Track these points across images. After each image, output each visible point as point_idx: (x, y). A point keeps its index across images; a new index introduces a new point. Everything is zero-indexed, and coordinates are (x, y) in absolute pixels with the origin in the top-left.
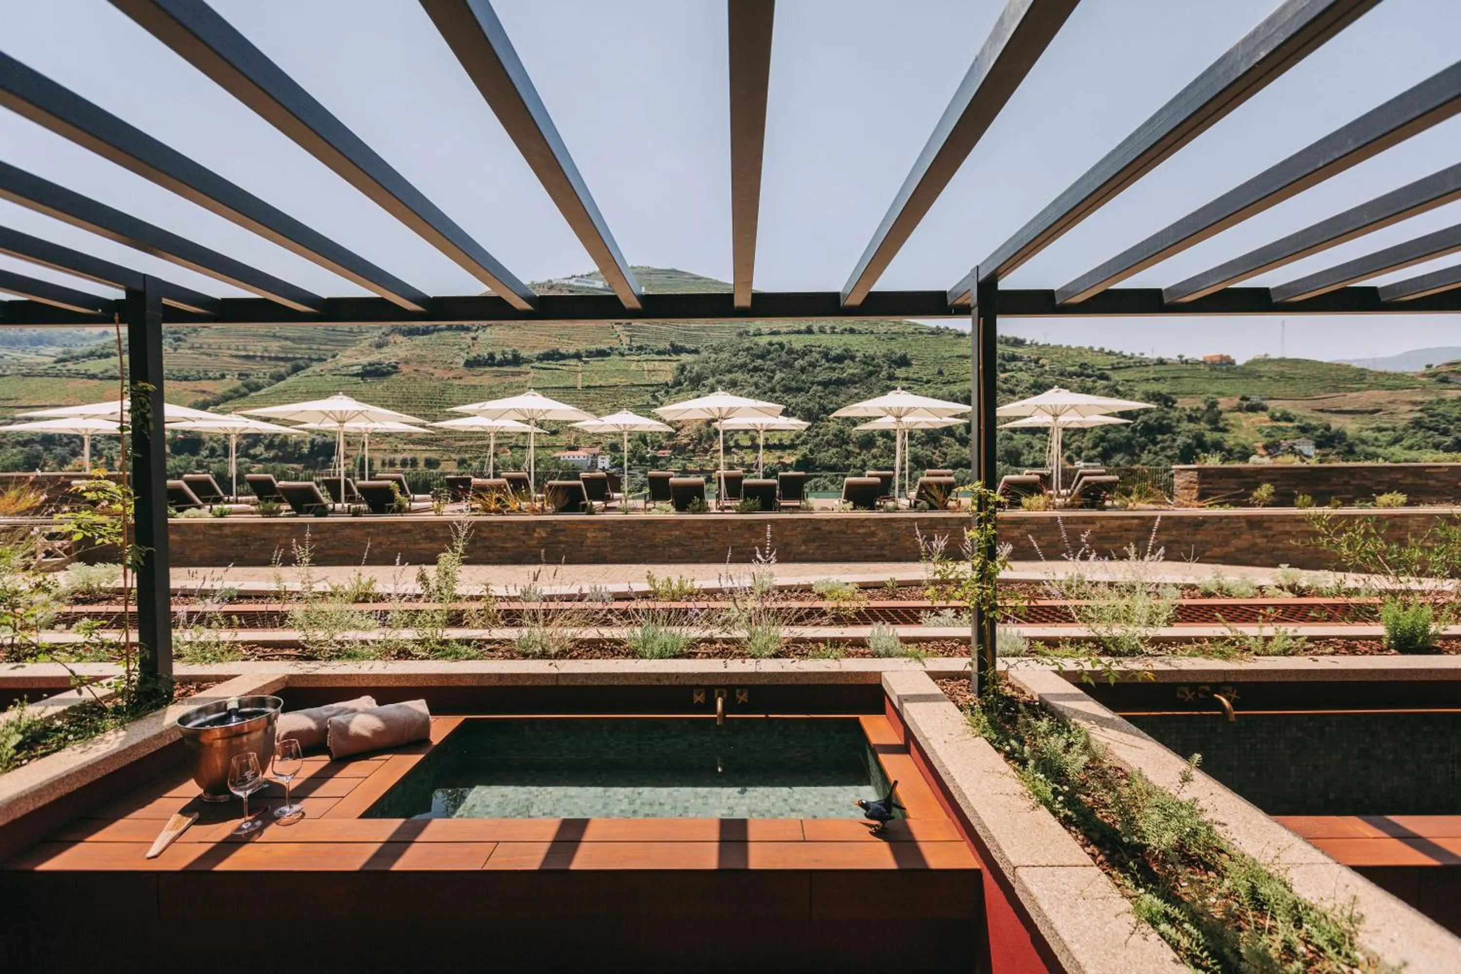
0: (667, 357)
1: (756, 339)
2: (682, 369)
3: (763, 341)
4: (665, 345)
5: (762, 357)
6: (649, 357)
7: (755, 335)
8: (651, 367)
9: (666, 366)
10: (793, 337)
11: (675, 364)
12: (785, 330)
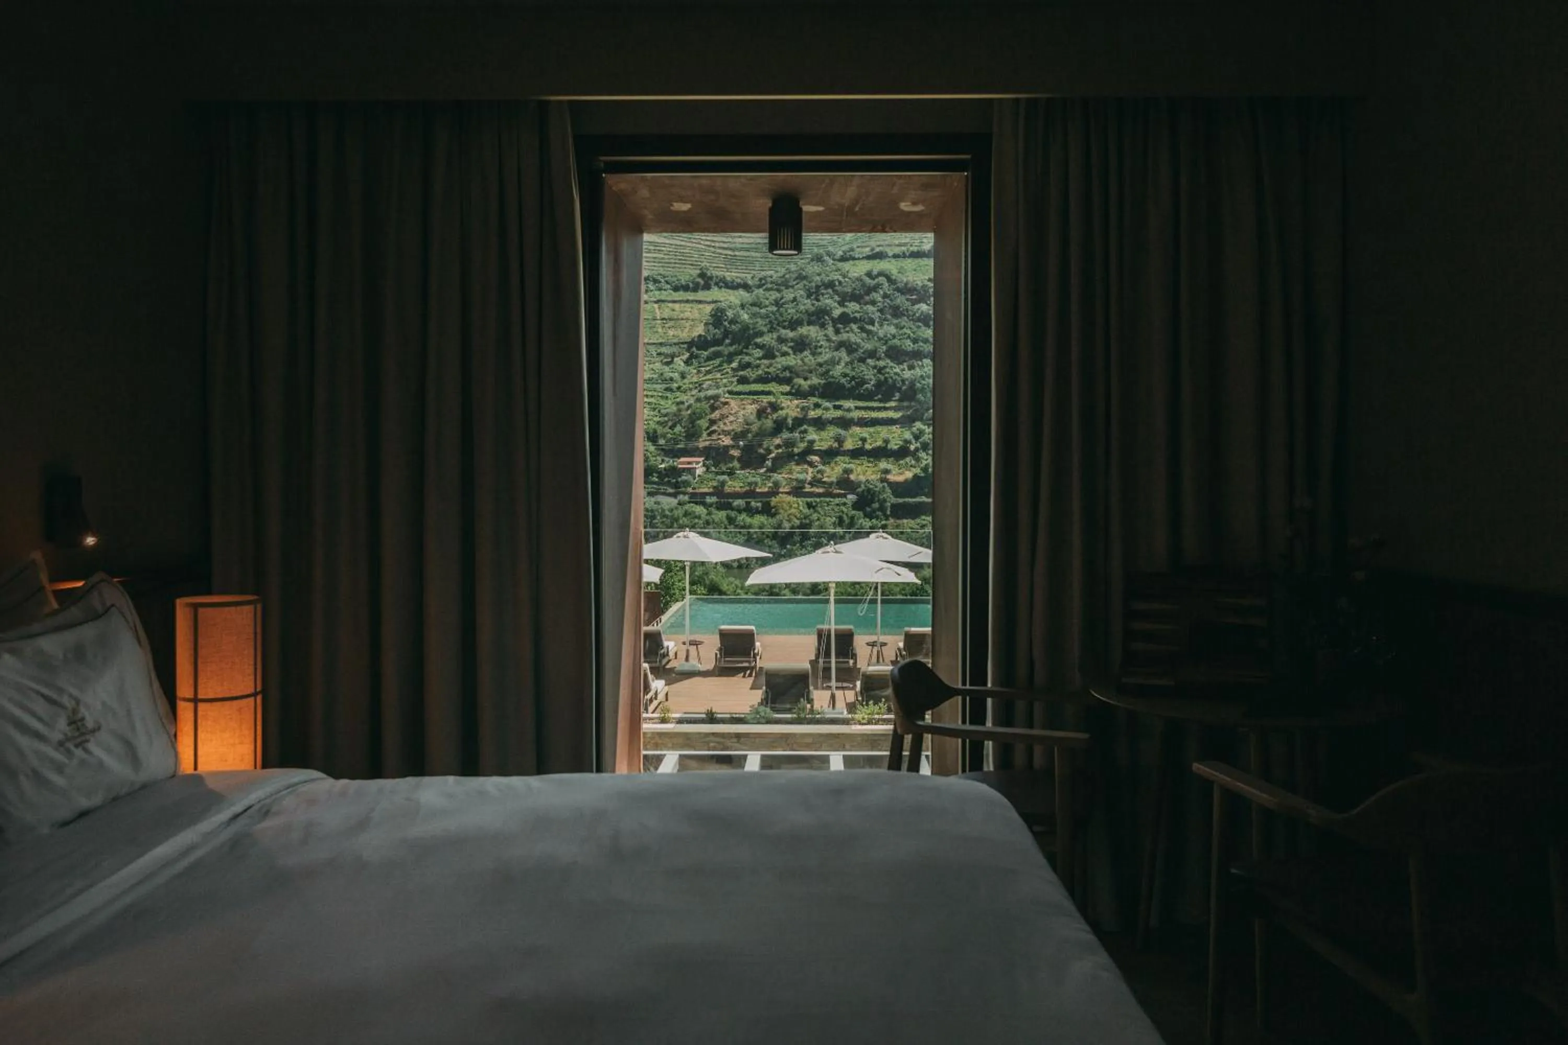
0: (690, 296)
1: (846, 266)
2: (718, 317)
3: (858, 269)
4: (688, 274)
5: (855, 297)
6: (664, 295)
7: (843, 259)
8: (667, 313)
9: (691, 312)
10: (909, 263)
11: (708, 309)
12: (897, 250)
